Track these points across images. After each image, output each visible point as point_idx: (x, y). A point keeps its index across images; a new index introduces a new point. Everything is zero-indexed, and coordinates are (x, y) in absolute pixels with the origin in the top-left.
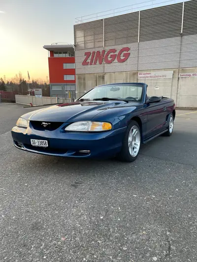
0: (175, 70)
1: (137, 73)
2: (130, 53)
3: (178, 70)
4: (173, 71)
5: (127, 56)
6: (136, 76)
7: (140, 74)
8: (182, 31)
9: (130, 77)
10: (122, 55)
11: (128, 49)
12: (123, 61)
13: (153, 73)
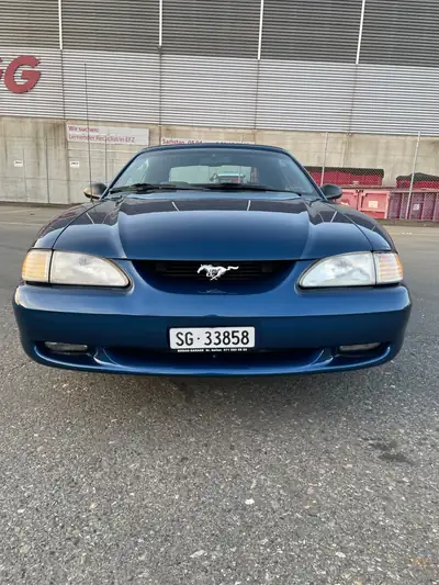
0: (152, 127)
1: (65, 125)
2: (39, 74)
3: (157, 128)
4: (147, 131)
5: (34, 78)
6: (61, 132)
7: (71, 128)
8: (160, 42)
9: (45, 134)
10: (19, 73)
11: (34, 62)
12: (23, 90)
13: (103, 131)
